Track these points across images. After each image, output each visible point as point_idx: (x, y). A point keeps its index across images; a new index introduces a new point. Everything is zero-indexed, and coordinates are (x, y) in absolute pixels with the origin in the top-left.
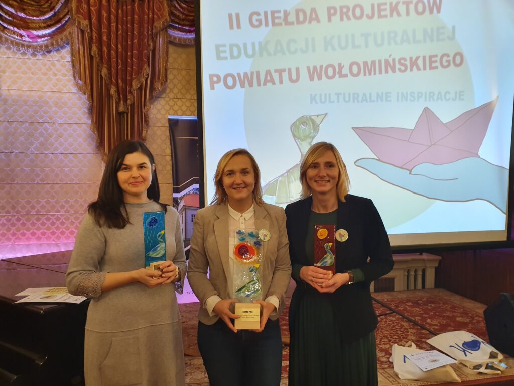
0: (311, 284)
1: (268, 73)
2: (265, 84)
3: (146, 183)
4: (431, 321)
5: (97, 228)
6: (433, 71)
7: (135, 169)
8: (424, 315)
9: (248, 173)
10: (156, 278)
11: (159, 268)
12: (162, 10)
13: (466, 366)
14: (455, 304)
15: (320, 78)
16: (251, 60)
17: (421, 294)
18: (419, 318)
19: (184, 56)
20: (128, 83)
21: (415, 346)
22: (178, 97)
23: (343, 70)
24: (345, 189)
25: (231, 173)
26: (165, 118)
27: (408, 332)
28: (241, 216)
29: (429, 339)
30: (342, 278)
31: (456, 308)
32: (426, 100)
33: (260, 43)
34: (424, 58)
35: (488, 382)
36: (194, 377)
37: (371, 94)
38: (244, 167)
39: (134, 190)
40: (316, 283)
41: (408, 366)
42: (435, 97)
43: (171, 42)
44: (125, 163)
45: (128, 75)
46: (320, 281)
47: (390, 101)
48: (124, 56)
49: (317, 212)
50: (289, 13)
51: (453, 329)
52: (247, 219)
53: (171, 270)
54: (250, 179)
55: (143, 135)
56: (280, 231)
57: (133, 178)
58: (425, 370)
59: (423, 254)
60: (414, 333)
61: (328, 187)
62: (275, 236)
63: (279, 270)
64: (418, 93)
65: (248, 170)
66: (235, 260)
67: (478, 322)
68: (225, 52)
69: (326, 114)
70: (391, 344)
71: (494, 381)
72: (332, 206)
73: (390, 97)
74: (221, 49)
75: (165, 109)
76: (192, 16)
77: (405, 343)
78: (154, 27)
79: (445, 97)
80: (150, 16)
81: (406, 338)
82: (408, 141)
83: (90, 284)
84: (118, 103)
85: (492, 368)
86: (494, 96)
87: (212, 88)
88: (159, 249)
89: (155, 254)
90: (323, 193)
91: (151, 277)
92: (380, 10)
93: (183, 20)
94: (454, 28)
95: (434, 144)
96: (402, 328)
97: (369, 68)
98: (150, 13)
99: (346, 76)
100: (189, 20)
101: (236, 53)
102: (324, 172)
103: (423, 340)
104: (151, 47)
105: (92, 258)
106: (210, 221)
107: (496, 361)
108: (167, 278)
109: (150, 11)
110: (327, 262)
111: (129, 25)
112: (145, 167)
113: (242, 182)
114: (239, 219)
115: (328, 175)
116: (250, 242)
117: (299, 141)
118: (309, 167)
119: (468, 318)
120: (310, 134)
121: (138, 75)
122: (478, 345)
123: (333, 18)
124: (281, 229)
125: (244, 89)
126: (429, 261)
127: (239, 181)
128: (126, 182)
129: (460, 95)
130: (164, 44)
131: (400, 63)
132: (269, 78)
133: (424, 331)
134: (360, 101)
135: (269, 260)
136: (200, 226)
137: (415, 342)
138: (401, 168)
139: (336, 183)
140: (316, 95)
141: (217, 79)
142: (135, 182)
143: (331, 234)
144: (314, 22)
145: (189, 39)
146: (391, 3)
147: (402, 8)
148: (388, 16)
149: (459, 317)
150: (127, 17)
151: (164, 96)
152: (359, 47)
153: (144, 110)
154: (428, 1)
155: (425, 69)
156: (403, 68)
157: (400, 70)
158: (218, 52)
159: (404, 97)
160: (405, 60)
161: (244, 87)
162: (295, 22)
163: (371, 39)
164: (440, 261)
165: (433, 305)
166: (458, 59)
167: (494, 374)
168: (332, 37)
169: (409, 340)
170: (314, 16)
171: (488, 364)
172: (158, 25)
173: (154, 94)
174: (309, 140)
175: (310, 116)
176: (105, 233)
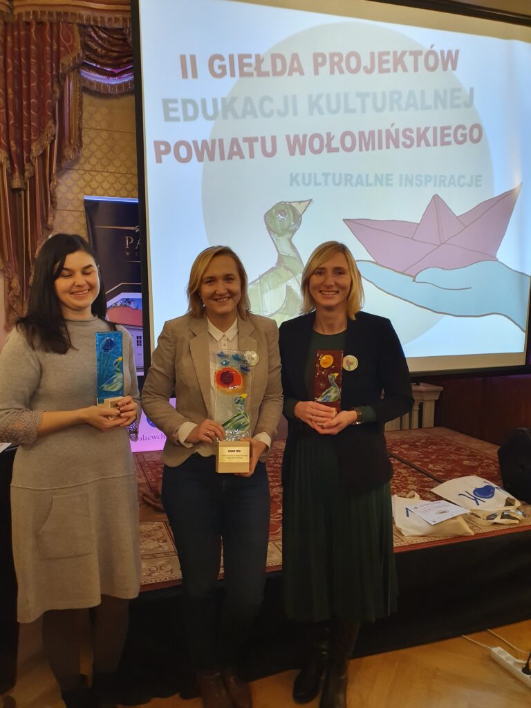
0: (309, 423)
1: (234, 141)
2: (230, 158)
3: (94, 291)
4: (434, 467)
5: (28, 352)
6: (446, 148)
7: (79, 274)
8: (424, 460)
9: (232, 279)
10: (113, 419)
11: (117, 405)
12: (72, 41)
13: (478, 517)
14: (460, 446)
15: (303, 152)
16: (212, 123)
17: (419, 434)
18: (418, 463)
19: (104, 110)
20: (24, 146)
21: (419, 496)
22: (98, 170)
23: (332, 142)
24: (358, 303)
25: (212, 280)
26: (79, 199)
27: (408, 480)
28: (224, 335)
29: (433, 487)
30: (348, 416)
31: (462, 450)
32: (435, 185)
33: (223, 100)
34: (435, 129)
35: (504, 533)
36: (145, 547)
37: (367, 176)
38: (229, 272)
40: (316, 422)
41: (412, 520)
42: (447, 182)
43: (86, 89)
44: (65, 267)
45: (25, 135)
46: (321, 419)
47: (391, 185)
48: (17, 106)
49: (322, 333)
50: (263, 59)
51: (460, 474)
52: (230, 339)
53: (130, 409)
54: (235, 286)
55: (49, 222)
57: (77, 287)
58: (433, 523)
59: (420, 384)
60: (415, 481)
61: (335, 300)
62: (266, 358)
63: (267, 400)
64: (427, 176)
65: (232, 275)
66: (216, 389)
67: (488, 465)
68: (176, 110)
69: (310, 201)
71: (511, 531)
72: (339, 327)
73: (392, 180)
74: (171, 105)
75: (78, 186)
76: (114, 51)
77: (405, 494)
78: (60, 65)
79: (459, 183)
80: (55, 47)
81: (406, 488)
82: (412, 239)
83: (22, 426)
84: (10, 176)
85: (509, 517)
86: (516, 182)
87: (159, 160)
88: (115, 380)
89: (110, 387)
90: (330, 308)
91: (107, 416)
92: (381, 62)
93: (102, 57)
94: (472, 90)
95: (444, 243)
96: (399, 476)
97: (366, 141)
98: (55, 44)
99: (336, 150)
100: (111, 58)
101: (191, 112)
102: (331, 281)
103: (426, 489)
104: (58, 95)
105: (23, 392)
107: (511, 508)
108: (126, 419)
109: (54, 41)
110: (330, 396)
111: (23, 60)
112: (91, 272)
113: (226, 291)
114: (221, 339)
115: (336, 284)
116: (235, 367)
117: (275, 237)
118: (313, 274)
119: (476, 461)
120: (290, 226)
121: (39, 136)
122: (492, 491)
123: (321, 69)
124: (270, 348)
125: (202, 163)
126: (428, 392)
127: (222, 290)
128: (67, 291)
129: (477, 181)
130: (75, 91)
131: (405, 136)
132: (235, 149)
133: (426, 479)
134: (354, 184)
136: (170, 342)
137: (418, 491)
138: (403, 273)
139: (346, 295)
140: (297, 175)
141: (165, 147)
143: (338, 362)
144: (296, 74)
145: (112, 86)
146: (395, 53)
147: (409, 60)
148: (392, 70)
149: (466, 460)
150: (19, 48)
151: (77, 168)
152: (354, 111)
153: (50, 187)
154: (442, 52)
155: (435, 144)
156: (408, 142)
157: (404, 144)
158: (167, 110)
159: (408, 180)
160: (411, 131)
161: (202, 161)
162: (271, 74)
163: (369, 101)
164: (442, 392)
165: (434, 448)
166: (476, 132)
167: (511, 524)
168: (319, 96)
169: (410, 490)
170: (296, 65)
171: (503, 513)
172: (66, 63)
173: (64, 164)
174: (288, 236)
175: (289, 202)
176: (40, 359)
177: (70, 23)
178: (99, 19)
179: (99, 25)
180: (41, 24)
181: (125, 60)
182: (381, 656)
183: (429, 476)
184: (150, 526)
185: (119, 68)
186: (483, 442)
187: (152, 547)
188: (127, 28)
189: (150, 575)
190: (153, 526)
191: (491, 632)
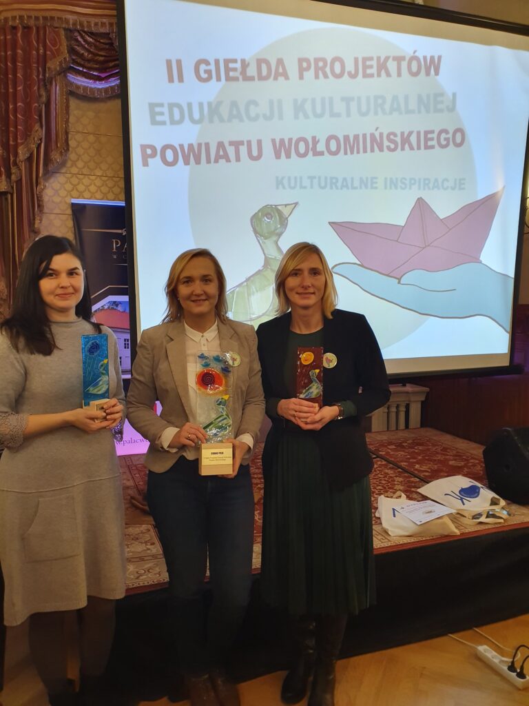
0: (293, 419)
1: (221, 145)
2: (216, 161)
3: (77, 294)
4: (421, 467)
5: (13, 355)
6: (430, 151)
7: (64, 276)
8: (411, 460)
9: (210, 281)
10: (99, 421)
11: (103, 408)
12: (58, 44)
13: (464, 516)
14: (446, 446)
15: (288, 156)
16: (198, 127)
17: (406, 434)
18: (405, 464)
19: (91, 114)
21: (405, 496)
22: (85, 173)
23: (318, 146)
24: (332, 303)
25: (189, 280)
26: (66, 203)
27: (394, 481)
28: (202, 336)
29: (420, 488)
30: (330, 412)
31: (448, 451)
32: (419, 189)
33: (210, 104)
34: (419, 133)
35: (489, 532)
36: (133, 550)
37: (352, 179)
38: (206, 273)
39: (61, 303)
40: (299, 418)
41: (398, 520)
42: (431, 185)
43: (73, 93)
44: (51, 267)
45: (11, 139)
46: (305, 415)
47: (376, 188)
48: (3, 109)
50: (249, 64)
51: (446, 474)
52: (209, 340)
53: (116, 411)
54: (212, 289)
55: (36, 226)
56: (251, 355)
57: (62, 287)
58: (420, 523)
59: (407, 385)
60: (402, 482)
61: (312, 301)
62: (247, 360)
63: (249, 404)
64: (411, 179)
65: (210, 277)
66: (198, 391)
67: (474, 465)
68: (162, 114)
69: (296, 204)
70: (376, 496)
71: (496, 530)
72: (316, 326)
73: (376, 183)
74: (158, 109)
75: (65, 190)
76: (102, 56)
77: (391, 494)
78: (47, 69)
79: (443, 186)
80: (41, 51)
81: (392, 488)
82: (397, 241)
83: (8, 430)
85: (494, 516)
86: (498, 186)
87: (145, 164)
88: (101, 383)
89: (96, 390)
90: (306, 308)
91: (93, 419)
92: (365, 67)
93: (89, 61)
94: (454, 95)
95: (429, 245)
96: (386, 477)
97: (351, 145)
98: (41, 48)
99: (322, 154)
100: (97, 62)
101: (177, 116)
102: (309, 280)
103: (413, 489)
104: (44, 99)
105: (8, 395)
106: (161, 344)
107: (496, 508)
108: (112, 421)
109: (41, 45)
110: (312, 392)
111: (9, 64)
112: (77, 274)
113: (203, 293)
114: (200, 340)
116: (216, 368)
117: (261, 240)
118: (289, 276)
119: (462, 461)
120: (276, 229)
121: (26, 139)
122: (477, 491)
123: (305, 74)
124: (252, 352)
125: (188, 167)
126: (414, 393)
127: (198, 291)
128: (52, 293)
129: (460, 184)
130: (62, 95)
131: (389, 140)
132: (221, 153)
133: (412, 479)
134: (339, 187)
135: (239, 390)
136: (147, 350)
137: (405, 491)
138: (387, 275)
139: (322, 295)
140: (283, 178)
141: (152, 150)
142: (64, 294)
143: (318, 359)
144: (281, 79)
145: (98, 90)
146: (379, 58)
147: (392, 66)
148: (376, 75)
149: (452, 460)
150: (6, 52)
151: (63, 171)
152: (338, 115)
153: (37, 190)
154: (425, 58)
155: (419, 148)
156: (392, 146)
157: (388, 148)
158: (153, 115)
159: (392, 184)
160: (395, 135)
161: (189, 164)
162: (256, 78)
163: (353, 106)
164: (428, 393)
165: (421, 448)
166: (459, 136)
167: (496, 523)
168: (305, 101)
169: (397, 490)
170: (281, 70)
171: (488, 512)
172: (53, 67)
173: (51, 168)
174: (275, 238)
175: (276, 206)
176: (25, 362)
177: (56, 28)
178: (85, 24)
179: (86, 30)
180: (27, 28)
181: (111, 64)
182: (368, 656)
183: (415, 476)
184: (137, 529)
185: (106, 72)
186: (469, 442)
187: (138, 548)
188: (113, 32)
189: (138, 578)
190: (142, 529)
191: (477, 630)
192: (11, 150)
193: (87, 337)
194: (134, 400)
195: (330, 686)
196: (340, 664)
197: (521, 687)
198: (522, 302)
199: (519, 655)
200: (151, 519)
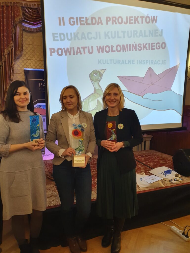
1: (78, 48)
2: (77, 54)
3: (28, 101)
4: (150, 163)
5: (5, 123)
6: (153, 51)
7: (22, 95)
8: (147, 161)
9: (73, 97)
10: (36, 146)
11: (38, 142)
12: (19, 12)
13: (166, 181)
14: (159, 156)
15: (103, 52)
16: (70, 41)
17: (144, 152)
18: (145, 162)
19: (31, 37)
21: (145, 174)
22: (29, 59)
23: (113, 48)
24: (122, 106)
26: (22, 70)
27: (141, 168)
28: (74, 117)
29: (150, 171)
30: (120, 145)
31: (160, 158)
32: (149, 64)
33: (74, 33)
34: (149, 44)
35: (175, 186)
37: (126, 60)
39: (22, 105)
41: (143, 182)
42: (154, 63)
43: (24, 30)
44: (18, 92)
45: (2, 46)
47: (134, 64)
49: (110, 116)
50: (88, 19)
51: (159, 166)
52: (76, 118)
54: (74, 100)
55: (11, 78)
57: (22, 99)
58: (150, 183)
59: (145, 135)
60: (143, 169)
61: (115, 104)
62: (89, 126)
63: (90, 141)
64: (147, 60)
65: (73, 95)
66: (72, 137)
67: (169, 163)
68: (57, 37)
69: (106, 69)
71: (177, 186)
72: (116, 113)
73: (134, 62)
74: (55, 35)
75: (22, 65)
76: (35, 16)
77: (140, 173)
78: (15, 21)
79: (158, 63)
80: (13, 15)
81: (140, 171)
82: (142, 83)
83: (4, 150)
85: (177, 180)
86: (178, 63)
87: (51, 55)
88: (37, 133)
89: (35, 135)
90: (113, 107)
91: (34, 146)
92: (130, 20)
93: (30, 18)
94: (162, 30)
95: (153, 84)
96: (138, 167)
97: (125, 48)
98: (13, 13)
99: (115, 51)
100: (33, 19)
101: (63, 38)
102: (113, 97)
103: (147, 171)
104: (14, 32)
105: (3, 138)
106: (59, 119)
107: (177, 177)
108: (41, 147)
109: (13, 12)
110: (113, 138)
111: (1, 19)
112: (27, 94)
115: (115, 99)
116: (79, 129)
117: (93, 82)
118: (106, 95)
119: (165, 161)
120: (98, 78)
121: (7, 47)
122: (171, 172)
123: (109, 23)
126: (147, 137)
128: (18, 101)
129: (164, 62)
130: (20, 30)
131: (139, 46)
132: (79, 51)
133: (147, 168)
134: (121, 63)
135: (87, 136)
136: (54, 121)
137: (145, 172)
138: (138, 95)
139: (119, 102)
140: (101, 60)
141: (54, 50)
142: (23, 101)
144: (100, 24)
145: (33, 29)
146: (135, 17)
147: (140, 20)
148: (134, 23)
149: (161, 161)
151: (21, 58)
152: (121, 37)
153: (11, 65)
154: (151, 17)
155: (149, 49)
156: (140, 49)
157: (138, 49)
158: (54, 37)
159: (140, 62)
160: (141, 45)
161: (67, 55)
162: (91, 24)
163: (126, 34)
164: (152, 138)
165: (150, 157)
166: (163, 45)
167: (177, 183)
168: (108, 32)
169: (142, 172)
170: (100, 21)
171: (175, 179)
172: (17, 20)
173: (17, 57)
174: (98, 82)
175: (98, 70)
176: (9, 126)
177: (18, 6)
178: (29, 5)
179: (29, 7)
180: (8, 6)
181: (38, 19)
182: (132, 230)
183: (148, 167)
184: (49, 186)
185: (36, 22)
186: (167, 155)
187: (50, 193)
188: (39, 8)
189: (50, 203)
190: (51, 186)
191: (171, 221)
192: (2, 50)
193: (32, 116)
194: (49, 139)
195: (119, 241)
196: (122, 233)
197: (187, 241)
198: (186, 104)
199: (186, 229)
200: (54, 182)
